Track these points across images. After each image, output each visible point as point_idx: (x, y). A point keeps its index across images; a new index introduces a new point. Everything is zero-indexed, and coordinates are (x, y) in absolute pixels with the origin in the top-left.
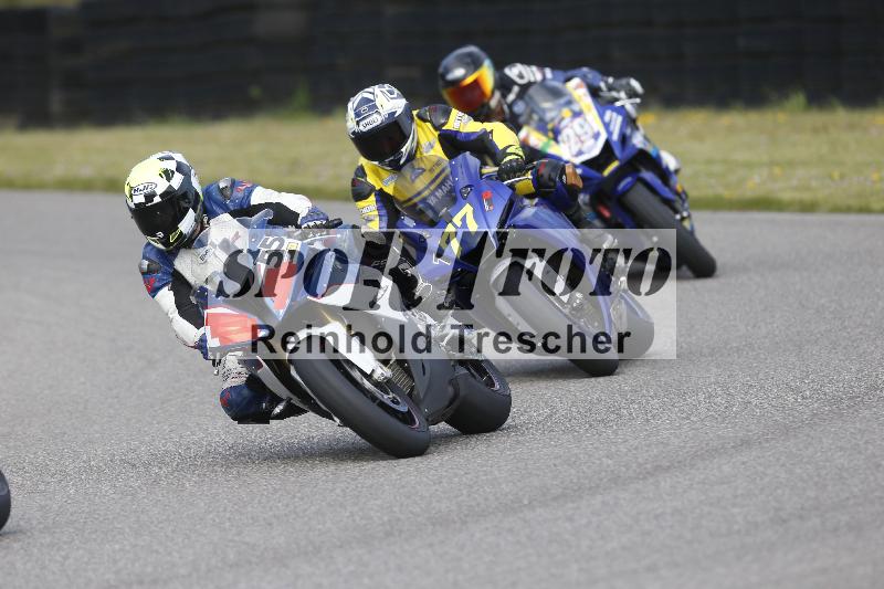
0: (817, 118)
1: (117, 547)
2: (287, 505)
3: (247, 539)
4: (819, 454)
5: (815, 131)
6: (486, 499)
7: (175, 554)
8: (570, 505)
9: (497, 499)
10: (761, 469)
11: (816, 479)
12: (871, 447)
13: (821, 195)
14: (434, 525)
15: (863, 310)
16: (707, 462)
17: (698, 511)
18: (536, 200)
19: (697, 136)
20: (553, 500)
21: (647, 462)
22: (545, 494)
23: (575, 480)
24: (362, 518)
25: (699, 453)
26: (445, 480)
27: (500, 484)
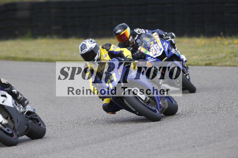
3: (15, 152)
4: (169, 130)
6: (80, 142)
8: (102, 143)
9: (83, 142)
10: (154, 134)
11: (168, 137)
12: (183, 128)
14: (65, 149)
16: (139, 132)
17: (137, 145)
20: (98, 142)
21: (123, 132)
22: (95, 141)
23: (104, 137)
24: (46, 147)
25: (137, 130)
26: (68, 137)
27: (83, 138)
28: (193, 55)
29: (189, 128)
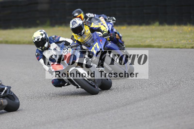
0: (161, 27)
1: (8, 121)
2: (45, 112)
3: (37, 120)
4: (162, 101)
5: (161, 30)
6: (89, 111)
7: (21, 123)
8: (107, 112)
9: (91, 111)
10: (149, 104)
11: (161, 106)
12: (173, 99)
13: (162, 44)
14: (77, 116)
15: (172, 69)
16: (138, 103)
17: (135, 113)
18: (111, 42)
19: (135, 31)
20: (104, 111)
21: (124, 103)
22: (102, 110)
23: (109, 107)
24: (62, 115)
25: (136, 101)
26: (80, 107)
27: (92, 107)
28: (181, 40)
29: (178, 100)
